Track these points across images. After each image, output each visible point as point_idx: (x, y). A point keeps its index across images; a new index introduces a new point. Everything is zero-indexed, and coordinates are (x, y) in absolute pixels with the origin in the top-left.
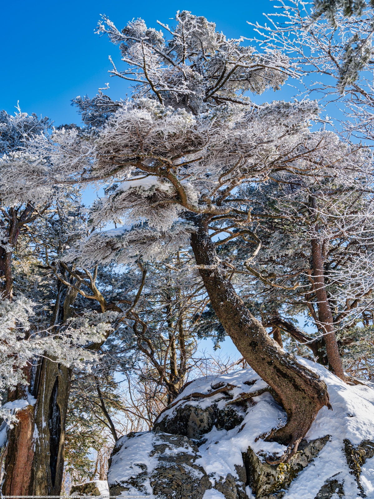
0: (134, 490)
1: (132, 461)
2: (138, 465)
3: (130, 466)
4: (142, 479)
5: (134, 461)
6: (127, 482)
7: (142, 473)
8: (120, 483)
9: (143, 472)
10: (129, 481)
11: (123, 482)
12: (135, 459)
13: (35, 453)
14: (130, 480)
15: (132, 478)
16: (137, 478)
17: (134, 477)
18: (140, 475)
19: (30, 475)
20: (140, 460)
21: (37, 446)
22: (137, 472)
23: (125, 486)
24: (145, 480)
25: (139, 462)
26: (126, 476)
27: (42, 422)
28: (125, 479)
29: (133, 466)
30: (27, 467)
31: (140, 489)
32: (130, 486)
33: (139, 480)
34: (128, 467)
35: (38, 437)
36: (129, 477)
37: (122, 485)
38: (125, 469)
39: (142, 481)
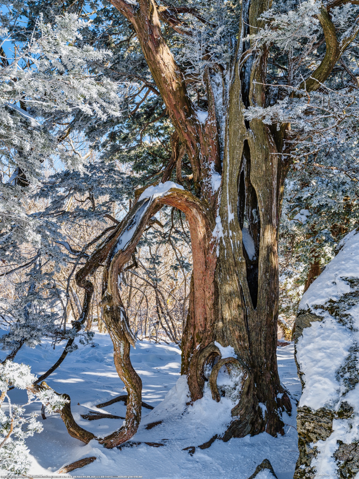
0: (330, 322)
1: (337, 273)
2: (345, 279)
3: (333, 281)
4: (349, 305)
5: (340, 273)
6: (322, 307)
7: (351, 293)
8: (312, 309)
9: (353, 290)
10: (326, 306)
11: (316, 307)
12: (344, 270)
13: (218, 259)
14: (328, 304)
15: (331, 301)
16: (340, 301)
17: (335, 299)
18: (346, 296)
19: (213, 289)
20: (352, 271)
21: (221, 249)
22: (342, 291)
23: (317, 314)
24: (353, 305)
25: (349, 275)
26: (323, 297)
27: (227, 213)
28: (320, 302)
29: (337, 281)
30: (207, 278)
31: (341, 320)
32: (326, 314)
33: (342, 305)
34: (329, 283)
35: (223, 236)
36: (327, 299)
37: (313, 311)
38: (324, 286)
39: (347, 307)
